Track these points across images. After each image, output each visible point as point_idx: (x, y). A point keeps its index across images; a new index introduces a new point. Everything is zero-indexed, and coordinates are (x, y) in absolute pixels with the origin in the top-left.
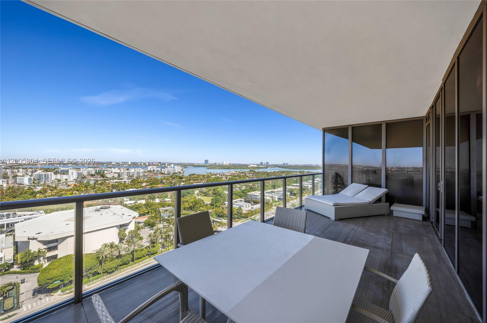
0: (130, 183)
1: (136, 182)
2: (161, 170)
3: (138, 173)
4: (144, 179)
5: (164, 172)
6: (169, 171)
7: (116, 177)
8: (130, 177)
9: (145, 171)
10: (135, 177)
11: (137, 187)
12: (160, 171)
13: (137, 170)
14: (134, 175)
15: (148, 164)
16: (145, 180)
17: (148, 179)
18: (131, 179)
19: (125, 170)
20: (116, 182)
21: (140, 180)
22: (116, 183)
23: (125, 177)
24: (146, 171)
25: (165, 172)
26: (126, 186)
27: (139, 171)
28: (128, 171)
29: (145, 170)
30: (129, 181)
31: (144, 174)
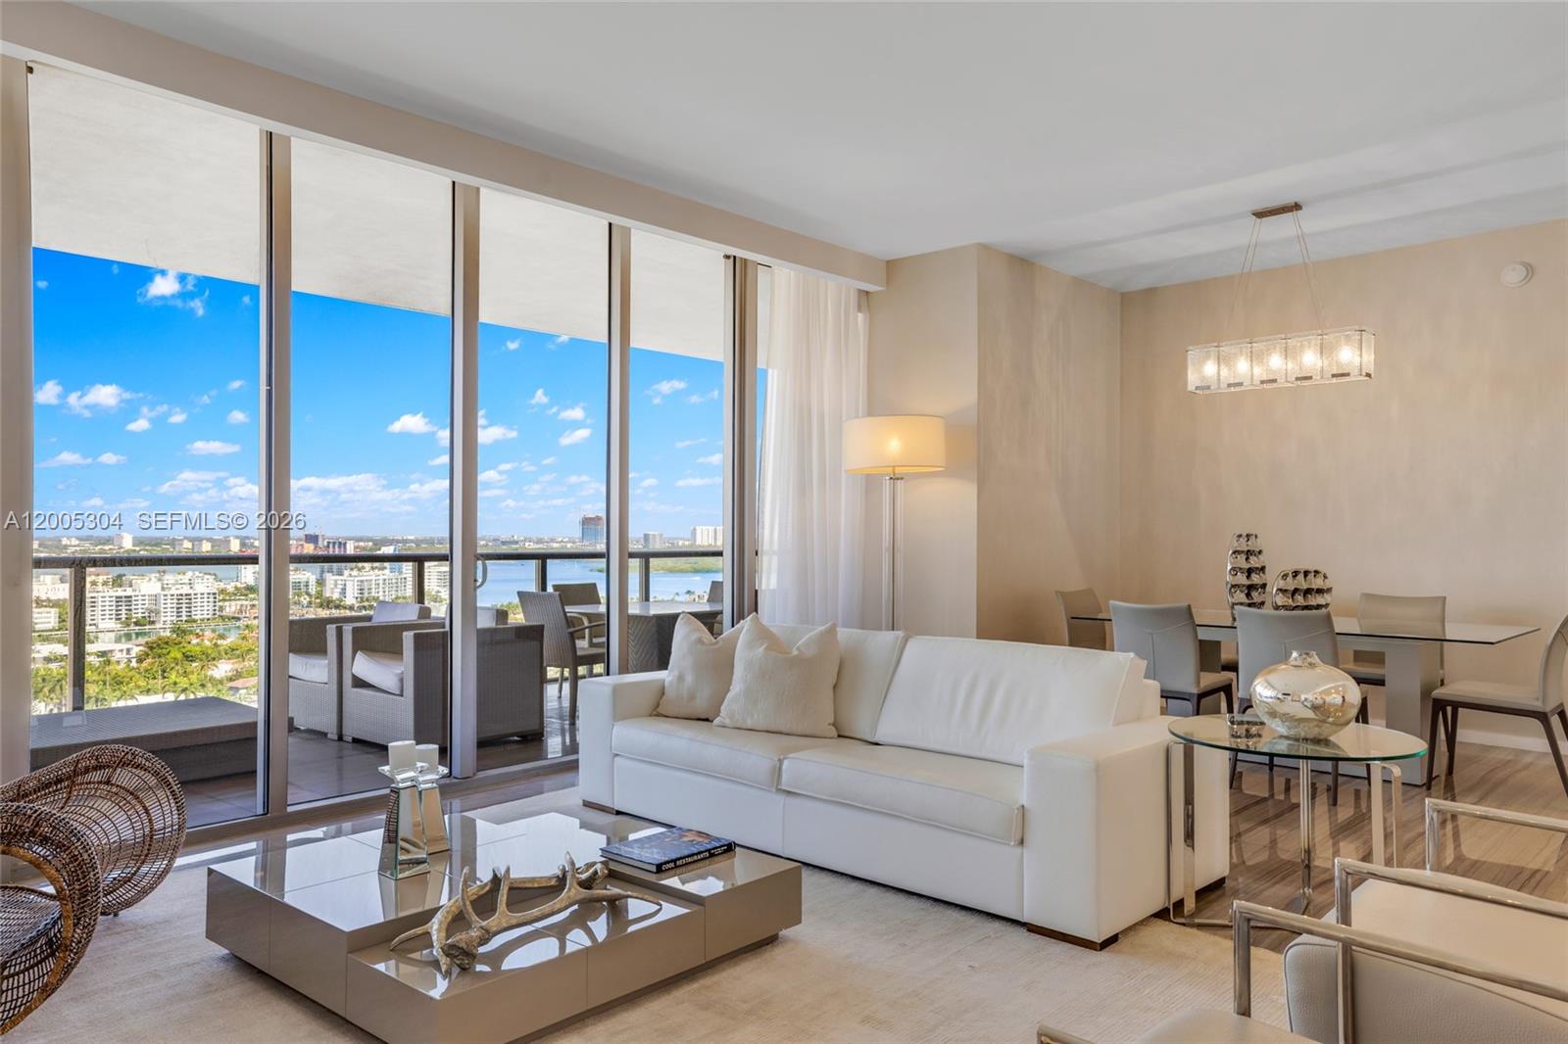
0: (140, 660)
1: (176, 654)
2: (321, 582)
3: (185, 601)
4: (222, 637)
5: (336, 596)
6: (366, 587)
7: (50, 626)
8: (136, 624)
9: (222, 591)
10: (163, 628)
11: (183, 682)
12: (313, 589)
13: (179, 580)
14: (157, 613)
15: (243, 545)
16: (229, 640)
17: (244, 638)
18: (142, 640)
19: (100, 588)
20: (48, 660)
21: (194, 641)
22: (53, 666)
23: (102, 625)
24: (230, 588)
25: (344, 591)
26: (118, 682)
27: (186, 590)
28: (120, 592)
29: (222, 585)
30: (128, 651)
31: (221, 609)
